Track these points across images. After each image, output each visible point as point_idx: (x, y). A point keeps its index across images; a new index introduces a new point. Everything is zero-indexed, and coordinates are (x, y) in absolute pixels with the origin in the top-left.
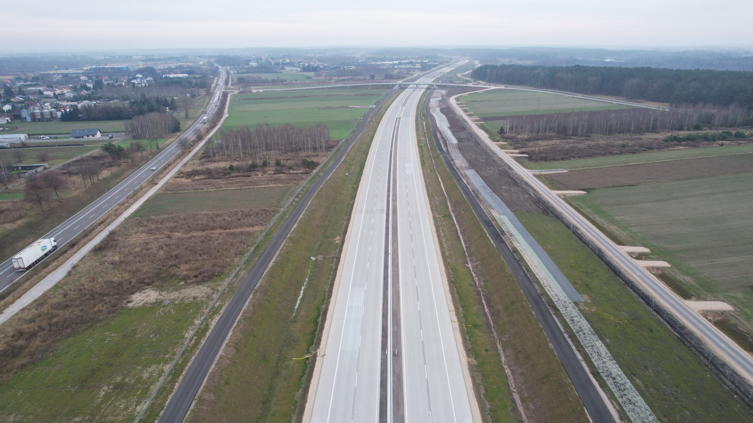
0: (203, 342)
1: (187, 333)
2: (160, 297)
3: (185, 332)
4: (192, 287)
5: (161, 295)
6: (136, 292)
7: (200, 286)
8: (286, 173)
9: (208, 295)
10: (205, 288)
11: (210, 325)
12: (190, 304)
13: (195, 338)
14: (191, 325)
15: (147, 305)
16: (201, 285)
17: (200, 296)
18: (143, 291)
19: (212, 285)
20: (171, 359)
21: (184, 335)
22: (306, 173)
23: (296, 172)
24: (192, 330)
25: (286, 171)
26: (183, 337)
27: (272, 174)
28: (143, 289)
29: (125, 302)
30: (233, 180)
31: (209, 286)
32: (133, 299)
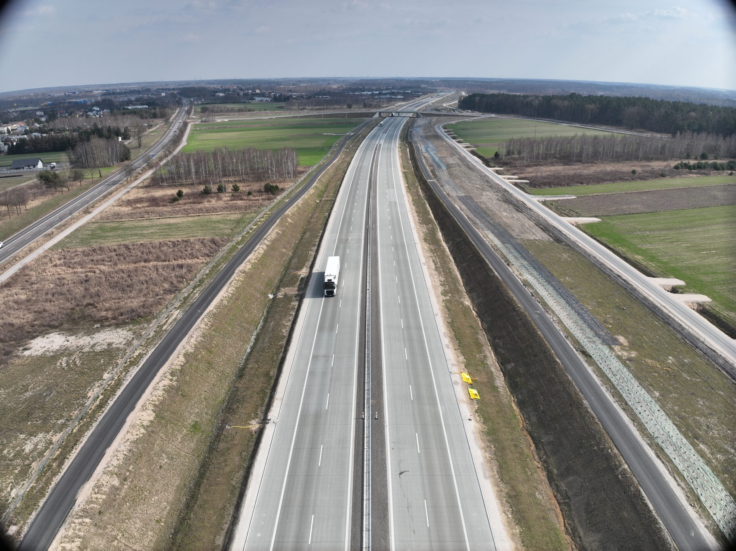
0: (111, 403)
1: (92, 390)
2: (66, 343)
3: (89, 390)
4: (108, 331)
5: (68, 341)
6: (37, 336)
7: (118, 330)
8: (245, 200)
9: (128, 340)
10: (125, 332)
11: (124, 380)
12: (102, 353)
13: (101, 397)
14: (98, 380)
15: (48, 353)
16: (120, 327)
17: (117, 342)
18: (47, 336)
19: (135, 327)
20: (64, 425)
21: (88, 392)
22: (269, 200)
23: (256, 198)
24: (98, 387)
25: (245, 198)
26: (85, 397)
27: (228, 201)
28: (47, 334)
29: (21, 348)
30: (180, 207)
31: (130, 330)
32: (31, 346)
